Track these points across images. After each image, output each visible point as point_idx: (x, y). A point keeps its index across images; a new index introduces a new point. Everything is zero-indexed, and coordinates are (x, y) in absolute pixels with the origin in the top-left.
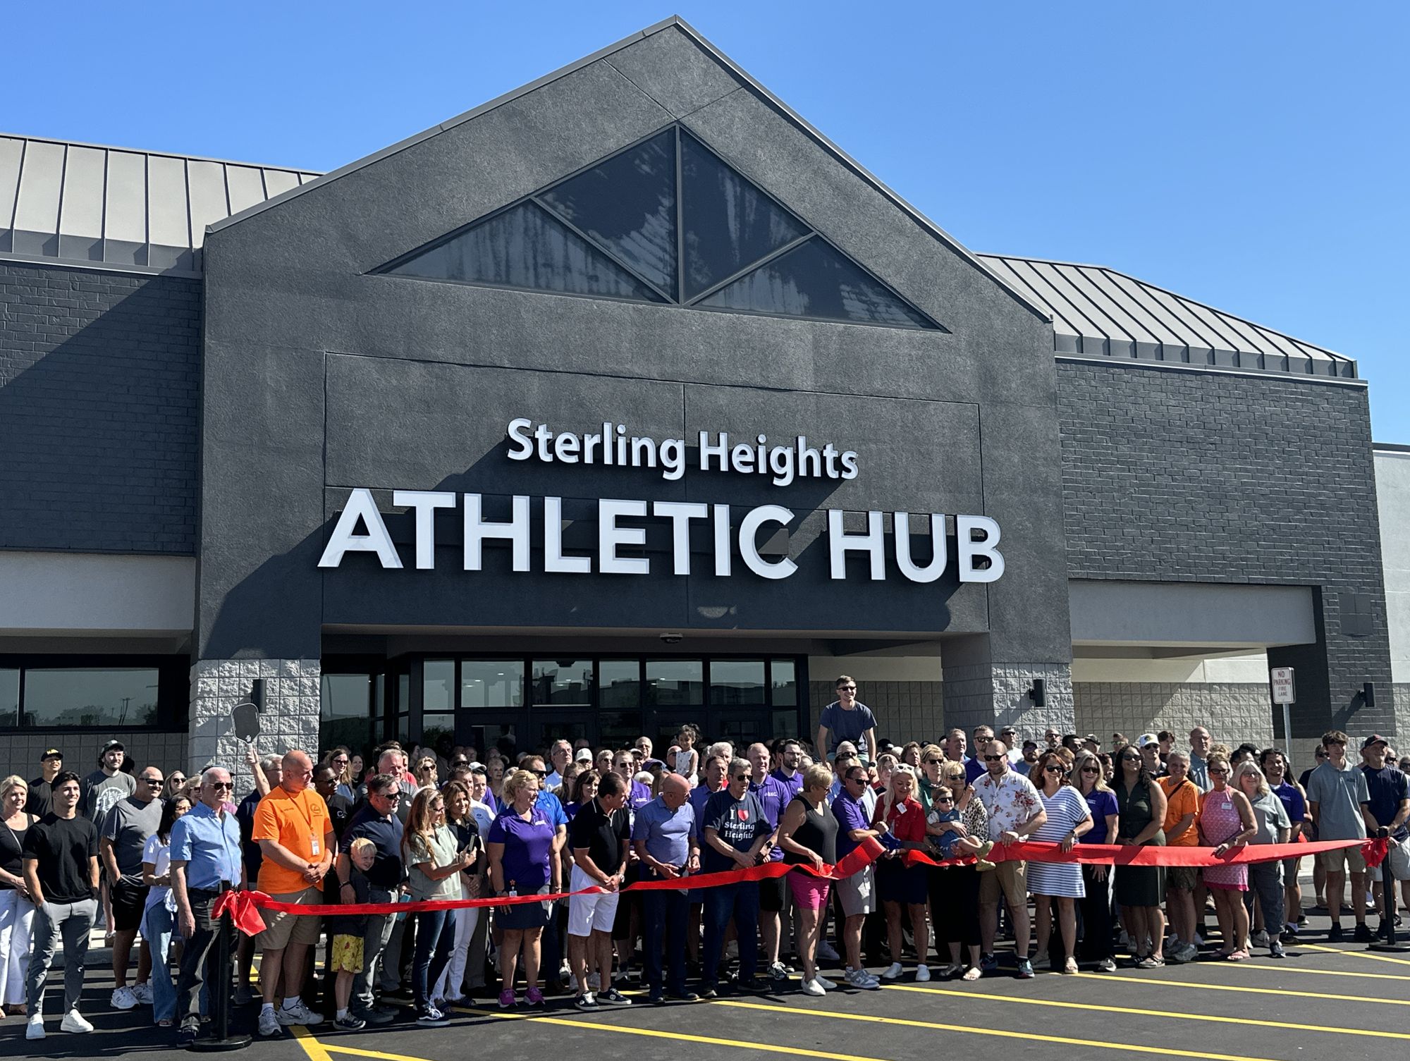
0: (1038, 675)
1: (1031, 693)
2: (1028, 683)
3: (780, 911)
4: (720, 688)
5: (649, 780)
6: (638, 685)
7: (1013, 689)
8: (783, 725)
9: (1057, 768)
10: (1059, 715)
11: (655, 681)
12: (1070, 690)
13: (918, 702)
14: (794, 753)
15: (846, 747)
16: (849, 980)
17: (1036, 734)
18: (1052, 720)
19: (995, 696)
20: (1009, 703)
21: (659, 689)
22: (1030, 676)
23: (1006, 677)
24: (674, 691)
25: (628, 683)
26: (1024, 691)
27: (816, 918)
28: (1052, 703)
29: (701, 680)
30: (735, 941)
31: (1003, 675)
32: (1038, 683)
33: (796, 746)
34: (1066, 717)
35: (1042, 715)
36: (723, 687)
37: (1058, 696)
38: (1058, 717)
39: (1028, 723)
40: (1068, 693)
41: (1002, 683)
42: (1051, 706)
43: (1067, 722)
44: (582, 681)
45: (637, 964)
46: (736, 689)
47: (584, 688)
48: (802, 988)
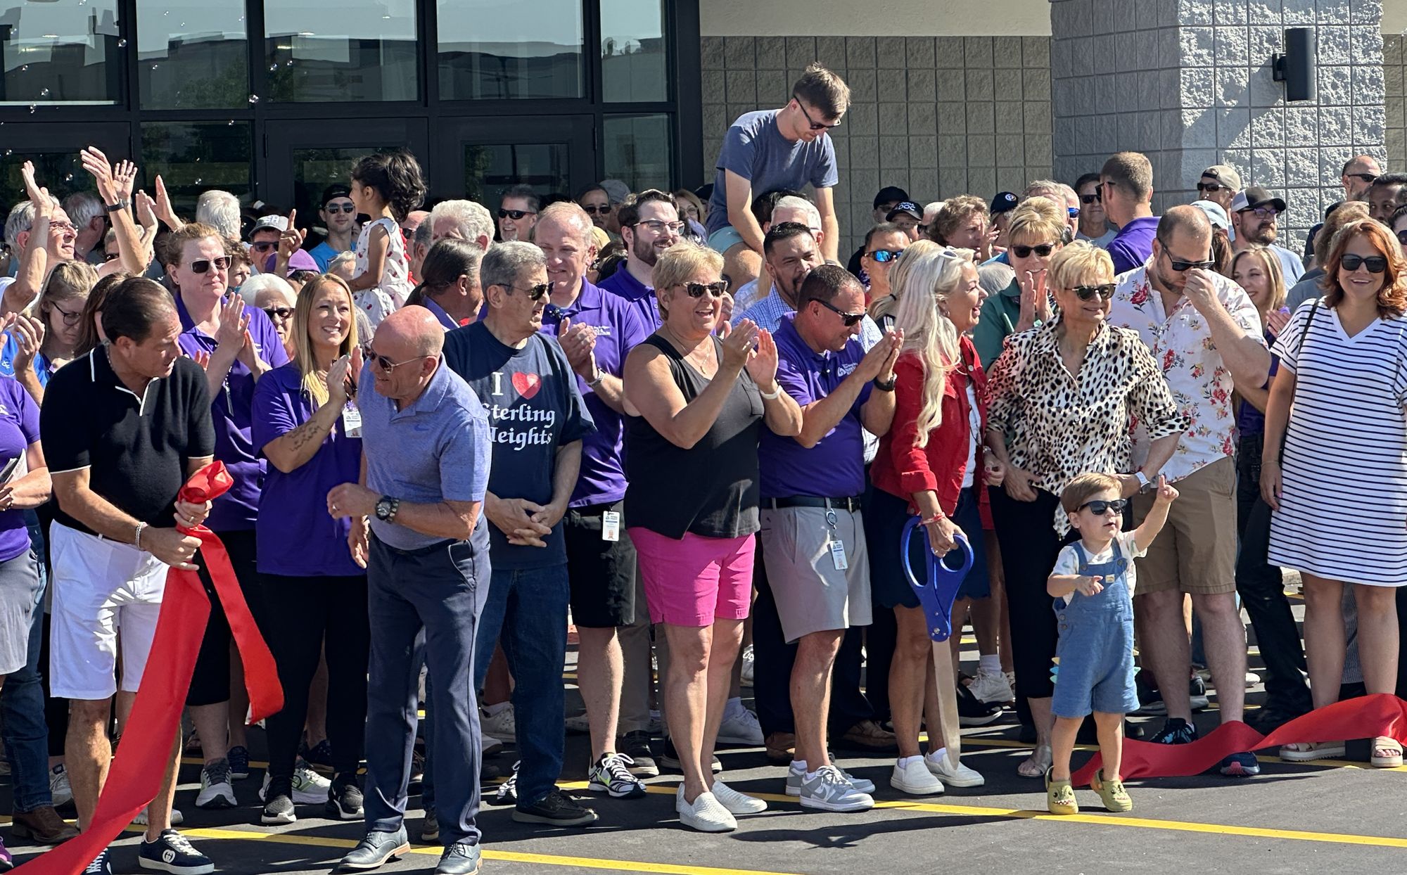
0: (1296, 19)
1: (1278, 66)
2: (1272, 40)
3: (621, 626)
4: (461, 59)
5: (281, 297)
6: (242, 48)
7: (1231, 56)
8: (630, 154)
9: (1367, 261)
10: (1348, 119)
11: (287, 39)
12: (1376, 56)
13: (987, 91)
14: (660, 225)
15: (791, 212)
16: (797, 791)
17: (1287, 170)
18: (1329, 134)
19: (1184, 75)
20: (1221, 93)
21: (298, 62)
22: (1276, 22)
23: (1214, 24)
24: (338, 67)
25: (213, 45)
26: (1260, 59)
27: (707, 646)
28: (1330, 91)
29: (412, 36)
30: (508, 705)
31: (1207, 18)
32: (1297, 40)
33: (668, 206)
34: (1363, 126)
35: (1304, 121)
36: (469, 55)
37: (1347, 70)
38: (1343, 125)
39: (1268, 142)
40: (1372, 64)
41: (1203, 41)
42: (1327, 99)
43: (1366, 140)
44: (87, 39)
45: (252, 764)
46: (503, 59)
47: (96, 55)
48: (677, 815)
